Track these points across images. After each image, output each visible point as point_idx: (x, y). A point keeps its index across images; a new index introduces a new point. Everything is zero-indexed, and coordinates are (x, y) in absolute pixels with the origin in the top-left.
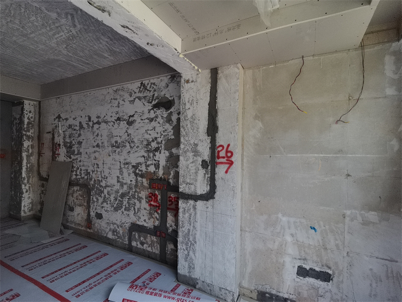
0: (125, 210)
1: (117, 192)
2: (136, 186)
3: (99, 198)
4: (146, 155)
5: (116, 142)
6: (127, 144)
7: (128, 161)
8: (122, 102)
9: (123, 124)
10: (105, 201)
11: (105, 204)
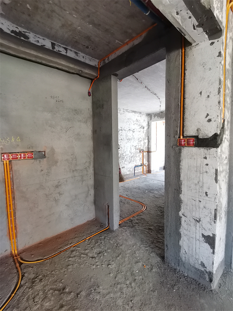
0: (133, 162)
1: (130, 156)
2: (136, 153)
3: (123, 161)
4: (138, 142)
5: (129, 138)
6: (133, 139)
7: (133, 145)
8: (130, 124)
9: (131, 132)
10: (125, 161)
11: (125, 162)
